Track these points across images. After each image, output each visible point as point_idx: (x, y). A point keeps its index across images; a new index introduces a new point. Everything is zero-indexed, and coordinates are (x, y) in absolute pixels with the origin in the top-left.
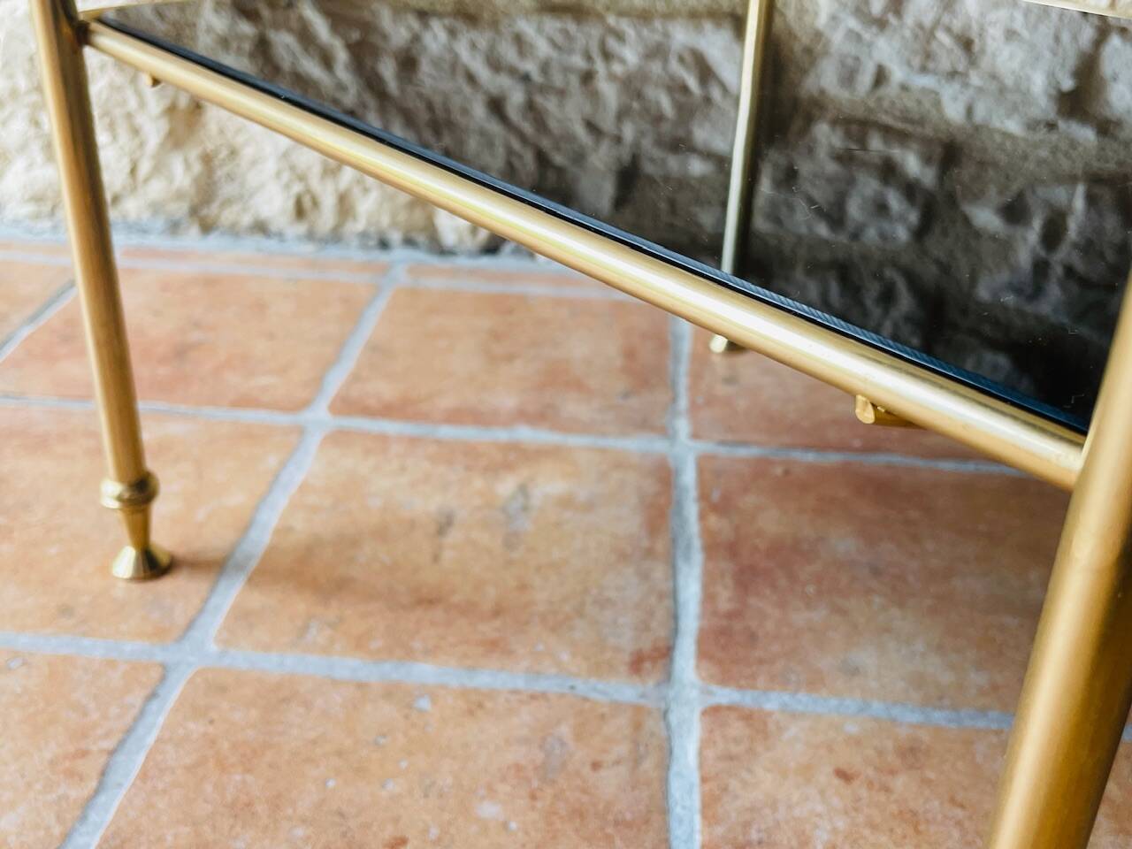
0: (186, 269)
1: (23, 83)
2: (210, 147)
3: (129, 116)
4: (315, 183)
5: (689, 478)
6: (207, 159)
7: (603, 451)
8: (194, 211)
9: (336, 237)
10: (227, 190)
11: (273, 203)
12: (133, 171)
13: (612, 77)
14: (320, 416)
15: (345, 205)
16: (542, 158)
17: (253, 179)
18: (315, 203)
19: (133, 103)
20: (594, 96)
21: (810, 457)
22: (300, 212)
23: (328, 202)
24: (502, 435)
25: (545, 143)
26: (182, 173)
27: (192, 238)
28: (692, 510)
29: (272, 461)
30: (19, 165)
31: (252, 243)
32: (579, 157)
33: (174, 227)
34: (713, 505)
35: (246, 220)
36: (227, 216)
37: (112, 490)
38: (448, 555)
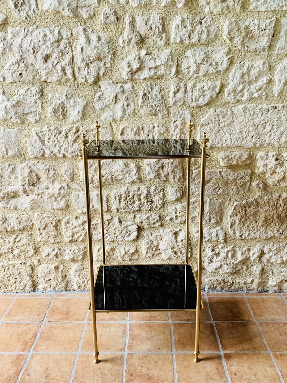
0: (65, 298)
1: (43, 275)
2: (67, 280)
3: (57, 278)
4: (81, 284)
5: (128, 327)
6: (67, 282)
7: (119, 323)
8: (65, 289)
9: (84, 291)
10: (69, 285)
11: (75, 287)
12: (57, 285)
13: (119, 270)
14: (86, 321)
15: (85, 286)
16: (111, 279)
17: (73, 284)
18: (81, 286)
19: (58, 277)
20: (117, 272)
21: (142, 322)
22: (79, 288)
23: (83, 286)
24: (107, 322)
25: (111, 277)
26: (63, 284)
27: (64, 292)
28: (128, 331)
29: (82, 329)
30: (41, 284)
31: (73, 292)
32: (116, 279)
33: (62, 291)
34: (131, 330)
35: (72, 289)
36: (69, 289)
37: (94, 354)
38: (102, 339)
